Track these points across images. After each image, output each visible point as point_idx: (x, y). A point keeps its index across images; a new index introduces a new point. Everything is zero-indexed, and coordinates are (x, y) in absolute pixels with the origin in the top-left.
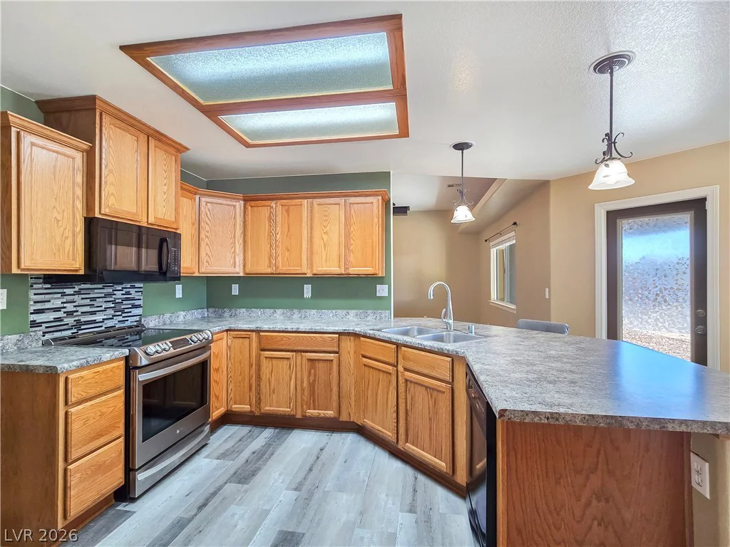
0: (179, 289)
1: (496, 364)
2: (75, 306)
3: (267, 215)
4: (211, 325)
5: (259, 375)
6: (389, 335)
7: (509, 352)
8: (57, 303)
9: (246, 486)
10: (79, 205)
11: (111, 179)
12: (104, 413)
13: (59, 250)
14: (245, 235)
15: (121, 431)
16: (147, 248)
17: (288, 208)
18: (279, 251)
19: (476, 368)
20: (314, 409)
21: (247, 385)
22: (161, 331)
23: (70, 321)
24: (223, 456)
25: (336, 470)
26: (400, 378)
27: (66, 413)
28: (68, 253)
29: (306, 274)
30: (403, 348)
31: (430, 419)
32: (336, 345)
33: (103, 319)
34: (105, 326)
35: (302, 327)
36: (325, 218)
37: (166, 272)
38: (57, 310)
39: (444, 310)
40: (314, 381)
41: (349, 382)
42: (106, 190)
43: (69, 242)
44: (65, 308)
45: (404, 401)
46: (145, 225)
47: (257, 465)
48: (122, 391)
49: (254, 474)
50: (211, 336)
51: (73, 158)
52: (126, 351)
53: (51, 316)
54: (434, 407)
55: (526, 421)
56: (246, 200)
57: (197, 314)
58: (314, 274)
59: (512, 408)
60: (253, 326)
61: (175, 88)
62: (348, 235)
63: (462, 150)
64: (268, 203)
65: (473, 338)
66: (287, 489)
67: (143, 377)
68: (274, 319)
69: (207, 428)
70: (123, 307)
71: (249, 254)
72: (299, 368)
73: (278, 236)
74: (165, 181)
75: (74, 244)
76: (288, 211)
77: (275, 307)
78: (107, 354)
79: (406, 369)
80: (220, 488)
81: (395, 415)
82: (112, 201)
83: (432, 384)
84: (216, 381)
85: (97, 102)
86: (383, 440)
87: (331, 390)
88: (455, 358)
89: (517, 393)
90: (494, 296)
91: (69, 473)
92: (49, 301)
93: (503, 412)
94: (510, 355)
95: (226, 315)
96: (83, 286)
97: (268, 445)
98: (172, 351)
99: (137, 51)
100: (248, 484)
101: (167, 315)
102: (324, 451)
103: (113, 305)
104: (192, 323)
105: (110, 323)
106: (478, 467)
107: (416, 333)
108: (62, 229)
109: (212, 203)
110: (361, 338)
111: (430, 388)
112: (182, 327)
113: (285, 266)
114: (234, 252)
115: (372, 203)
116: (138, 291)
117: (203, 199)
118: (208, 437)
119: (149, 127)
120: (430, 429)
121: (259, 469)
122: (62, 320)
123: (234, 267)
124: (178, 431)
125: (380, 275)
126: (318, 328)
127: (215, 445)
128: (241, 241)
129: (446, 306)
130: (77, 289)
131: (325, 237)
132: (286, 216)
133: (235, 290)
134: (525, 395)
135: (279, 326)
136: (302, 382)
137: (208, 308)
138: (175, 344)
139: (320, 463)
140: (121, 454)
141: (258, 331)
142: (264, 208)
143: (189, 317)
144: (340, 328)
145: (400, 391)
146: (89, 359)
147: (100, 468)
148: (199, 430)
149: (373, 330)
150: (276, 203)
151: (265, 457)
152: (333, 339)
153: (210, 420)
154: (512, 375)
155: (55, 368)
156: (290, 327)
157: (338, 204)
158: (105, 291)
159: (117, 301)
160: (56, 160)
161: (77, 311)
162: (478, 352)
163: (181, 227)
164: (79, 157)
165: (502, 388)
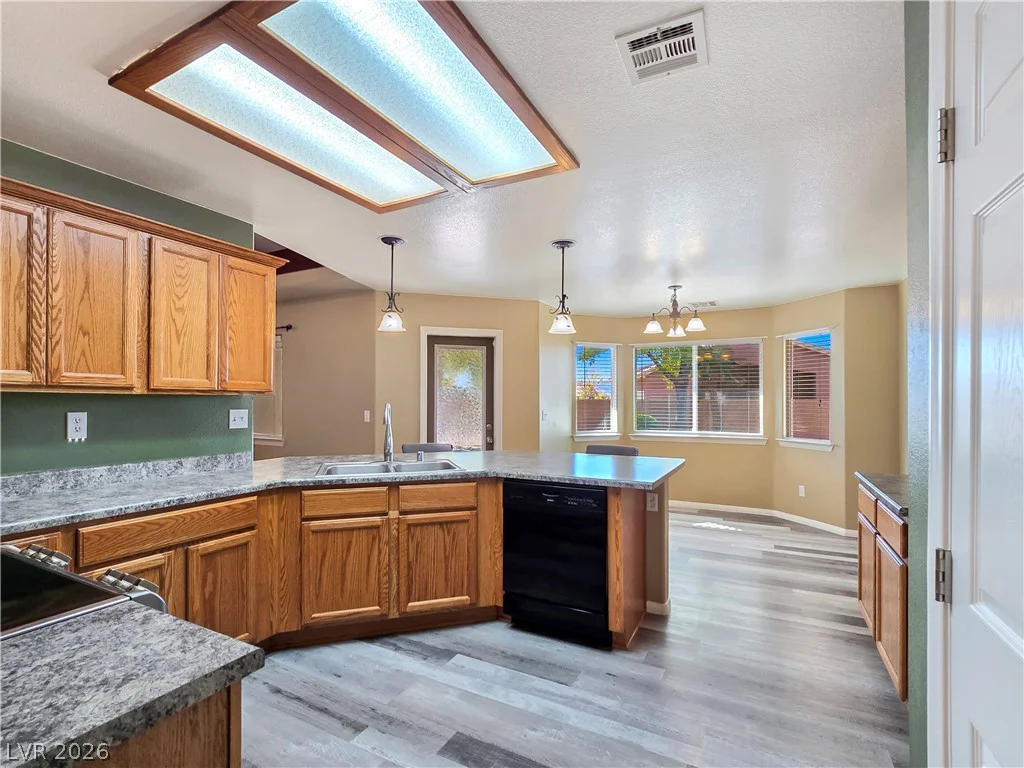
17: (86, 237)
18: (60, 332)
26: (393, 528)
30: (403, 488)
36: (178, 281)
40: (213, 594)
45: (405, 553)
54: (452, 542)
58: (152, 389)
63: (394, 245)
73: (55, 295)
76: (84, 242)
79: (408, 512)
81: (387, 577)
83: (451, 517)
110: (305, 492)
111: (447, 523)
113: (78, 368)
120: (447, 568)
132: (81, 252)
152: (248, 505)
157: (206, 261)
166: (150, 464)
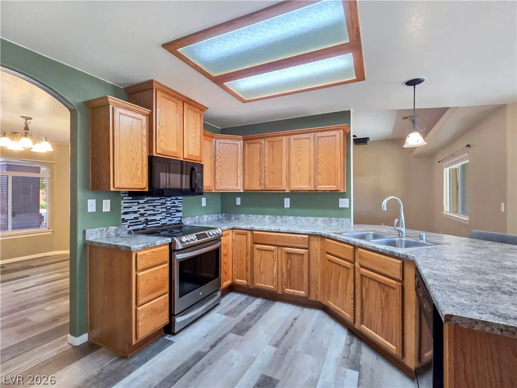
0: (204, 200)
1: (444, 270)
2: (145, 210)
3: (259, 149)
4: (222, 224)
5: (253, 261)
6: (348, 238)
7: (459, 259)
8: (135, 208)
9: (241, 337)
10: (145, 149)
11: (162, 131)
12: (157, 277)
13: (134, 176)
14: (244, 164)
15: (167, 289)
16: (186, 174)
17: (273, 144)
18: (267, 174)
19: (424, 272)
20: (291, 289)
21: (244, 267)
22: (193, 228)
23: (142, 219)
24: (228, 313)
25: (305, 336)
26: (357, 273)
27: (136, 275)
28: (139, 178)
29: (285, 190)
30: (359, 249)
31: (382, 309)
32: (307, 243)
33: (160, 219)
34: (161, 223)
35: (282, 229)
36: (299, 149)
37: (194, 190)
38: (135, 212)
39: (397, 220)
40: (290, 268)
41: (316, 272)
42: (159, 139)
43: (139, 172)
44: (139, 211)
45: (360, 291)
46: (182, 159)
47: (250, 324)
48: (167, 265)
49: (247, 329)
50: (221, 232)
51: (142, 120)
52: (170, 240)
53: (132, 216)
54: (386, 299)
55: (475, 329)
56: (244, 140)
57: (215, 217)
58: (291, 191)
59: (459, 314)
60: (248, 227)
61: (195, 67)
62: (316, 161)
63: (414, 85)
64: (259, 140)
65: (423, 245)
66: (269, 344)
67: (179, 256)
68: (263, 223)
69: (219, 293)
70: (171, 211)
71: (247, 177)
72: (279, 259)
73: (266, 164)
74: (194, 131)
75: (142, 172)
76: (272, 146)
77: (264, 214)
78: (159, 241)
79: (362, 266)
80: (225, 336)
81: (352, 301)
82: (162, 145)
83: (385, 281)
84: (225, 263)
85: (154, 83)
86: (343, 319)
87: (303, 277)
88: (405, 261)
89: (466, 300)
90: (447, 208)
91: (138, 312)
92: (131, 207)
93: (449, 317)
94: (460, 262)
95: (233, 218)
96: (149, 198)
97: (258, 310)
98: (197, 241)
99: (171, 46)
100: (243, 336)
101: (197, 217)
102: (297, 321)
103: (166, 210)
104: (212, 223)
105: (164, 221)
106: (426, 355)
107: (371, 237)
108: (136, 164)
109: (223, 143)
110: (326, 240)
111: (382, 284)
112: (205, 225)
113: (271, 185)
114: (237, 175)
115: (335, 136)
116: (179, 202)
117: (217, 141)
118: (219, 299)
119: (184, 96)
120: (382, 317)
121: (250, 326)
122: (138, 219)
123: (237, 186)
124: (201, 294)
125: (342, 191)
126: (293, 230)
127: (224, 305)
128: (242, 167)
129: (399, 217)
130: (146, 200)
131: (299, 164)
132: (272, 149)
133: (238, 201)
134: (475, 303)
135: (267, 228)
136: (282, 269)
137: (222, 213)
138: (198, 237)
139: (293, 329)
140: (167, 304)
141: (252, 230)
142: (256, 144)
143: (210, 219)
144: (310, 231)
145: (356, 283)
146: (149, 244)
147: (155, 311)
148: (214, 294)
149: (335, 233)
150: (265, 141)
151: (256, 318)
152: (304, 238)
153: (221, 288)
154: (461, 282)
155: (130, 247)
156: (273, 228)
157: (309, 138)
158: (161, 201)
159: (168, 208)
160: (133, 121)
161: (146, 214)
162: (427, 258)
163: (203, 159)
164: (144, 118)
165: (448, 293)
166: (306, 218)
